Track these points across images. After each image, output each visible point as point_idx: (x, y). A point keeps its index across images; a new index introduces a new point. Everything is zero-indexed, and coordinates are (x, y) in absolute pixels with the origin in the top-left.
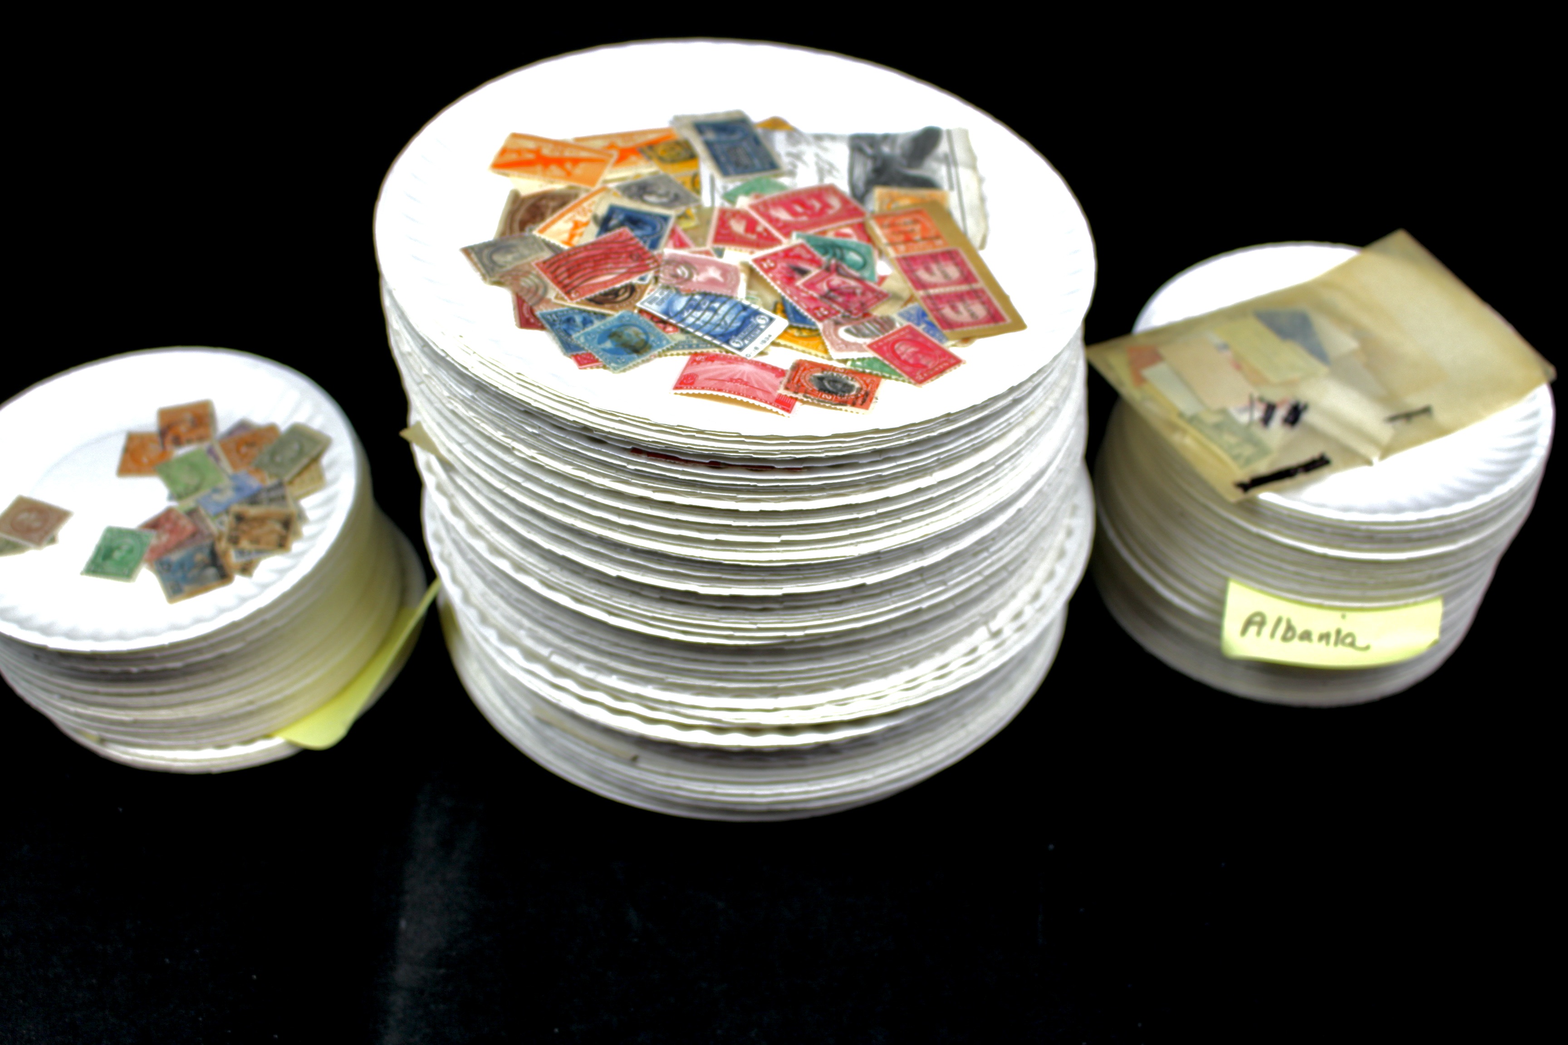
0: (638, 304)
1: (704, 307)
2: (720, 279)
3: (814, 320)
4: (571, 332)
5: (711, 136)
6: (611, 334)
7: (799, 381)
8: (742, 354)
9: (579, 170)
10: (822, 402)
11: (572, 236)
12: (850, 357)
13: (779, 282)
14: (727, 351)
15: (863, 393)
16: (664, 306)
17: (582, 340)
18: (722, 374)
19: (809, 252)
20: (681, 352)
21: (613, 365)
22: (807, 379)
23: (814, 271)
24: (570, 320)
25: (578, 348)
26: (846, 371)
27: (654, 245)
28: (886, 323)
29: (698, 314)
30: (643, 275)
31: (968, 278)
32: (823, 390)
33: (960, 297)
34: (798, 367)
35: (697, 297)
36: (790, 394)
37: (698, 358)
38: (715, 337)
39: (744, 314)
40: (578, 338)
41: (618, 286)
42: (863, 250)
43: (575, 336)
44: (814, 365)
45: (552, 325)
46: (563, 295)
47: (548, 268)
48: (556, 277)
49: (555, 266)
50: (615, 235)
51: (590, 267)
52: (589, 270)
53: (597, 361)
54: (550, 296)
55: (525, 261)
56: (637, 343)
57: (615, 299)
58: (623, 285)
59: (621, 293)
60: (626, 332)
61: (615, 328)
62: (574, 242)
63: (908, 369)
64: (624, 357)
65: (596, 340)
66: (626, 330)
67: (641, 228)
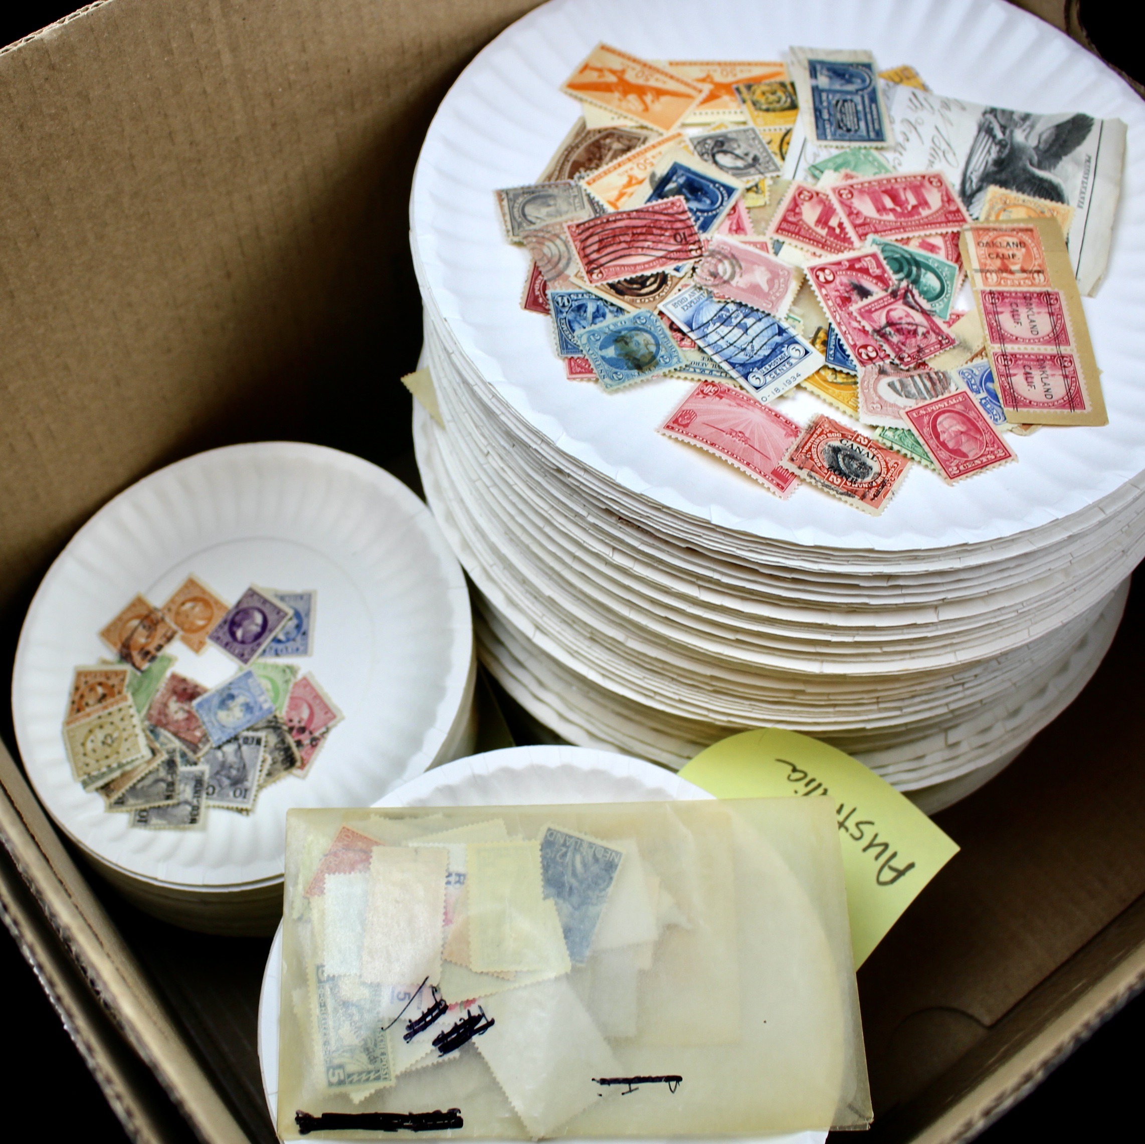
0: (661, 307)
1: (735, 322)
2: (765, 287)
3: (856, 362)
4: (576, 326)
5: (823, 81)
6: (618, 338)
7: (810, 450)
8: (757, 395)
9: (659, 106)
10: (827, 486)
11: (621, 195)
12: (881, 425)
13: (830, 303)
14: (742, 388)
15: (879, 481)
16: (689, 313)
17: (584, 340)
18: (724, 421)
19: (879, 265)
20: (690, 376)
21: (607, 380)
22: (820, 448)
23: (878, 292)
24: (581, 308)
25: (576, 349)
26: (870, 444)
27: (704, 227)
28: (939, 381)
29: (724, 330)
30: (680, 264)
31: (1058, 336)
32: (835, 468)
33: (1040, 361)
34: (816, 427)
35: (731, 307)
36: (793, 468)
37: (706, 389)
38: (733, 365)
39: (778, 339)
40: (580, 337)
41: (647, 273)
42: (945, 273)
43: (579, 331)
44: (836, 427)
45: (558, 312)
46: (584, 274)
47: (579, 234)
48: (584, 249)
49: (587, 233)
50: (666, 203)
51: (625, 242)
52: (624, 245)
53: (591, 371)
54: (571, 272)
55: (559, 219)
56: (643, 356)
57: (640, 289)
58: (654, 272)
59: (648, 283)
60: (636, 338)
61: (626, 329)
62: (619, 204)
63: (944, 454)
64: (623, 371)
65: (599, 343)
66: (637, 335)
67: (699, 200)
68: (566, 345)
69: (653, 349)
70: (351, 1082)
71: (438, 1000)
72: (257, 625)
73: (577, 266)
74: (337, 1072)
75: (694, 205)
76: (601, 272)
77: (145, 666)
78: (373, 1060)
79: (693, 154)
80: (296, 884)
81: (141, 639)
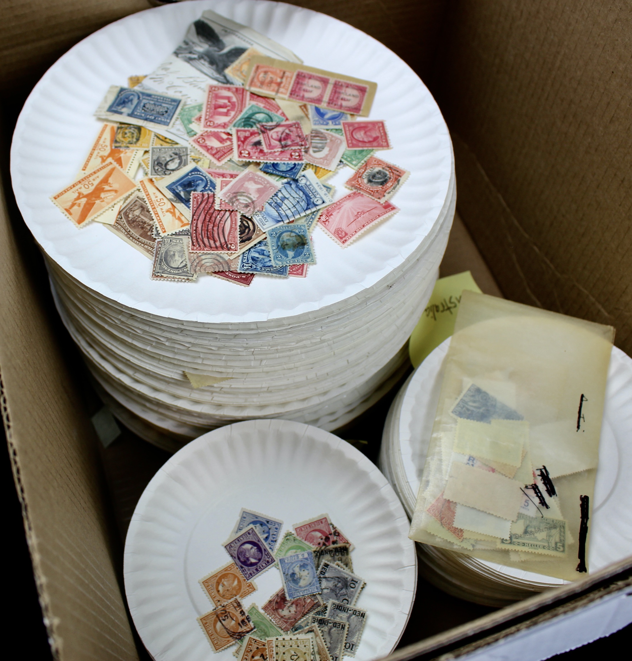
1: (280, 202)
5: (125, 110)
6: (283, 248)
8: (329, 203)
10: (394, 188)
14: (324, 208)
17: (279, 263)
18: (348, 218)
20: (314, 224)
23: (260, 138)
24: (255, 259)
25: (285, 268)
35: (271, 202)
38: (308, 209)
39: (294, 186)
40: (277, 264)
41: (239, 223)
44: (354, 179)
45: (256, 269)
46: (230, 252)
47: (200, 246)
48: (211, 247)
49: (201, 243)
50: (193, 201)
51: (213, 227)
52: (215, 229)
53: (303, 265)
54: (227, 257)
55: (186, 253)
56: (297, 240)
57: (250, 230)
58: (239, 221)
59: (246, 225)
60: (285, 239)
61: (277, 242)
62: (186, 222)
63: (375, 144)
64: (304, 251)
65: (283, 257)
66: (283, 238)
67: (198, 185)
68: (281, 272)
69: (293, 234)
70: (564, 541)
71: (531, 487)
72: (252, 548)
73: (224, 254)
74: (558, 546)
75: (200, 188)
76: (231, 244)
77: (252, 624)
78: (555, 527)
79: (163, 178)
80: (452, 544)
81: (231, 624)
